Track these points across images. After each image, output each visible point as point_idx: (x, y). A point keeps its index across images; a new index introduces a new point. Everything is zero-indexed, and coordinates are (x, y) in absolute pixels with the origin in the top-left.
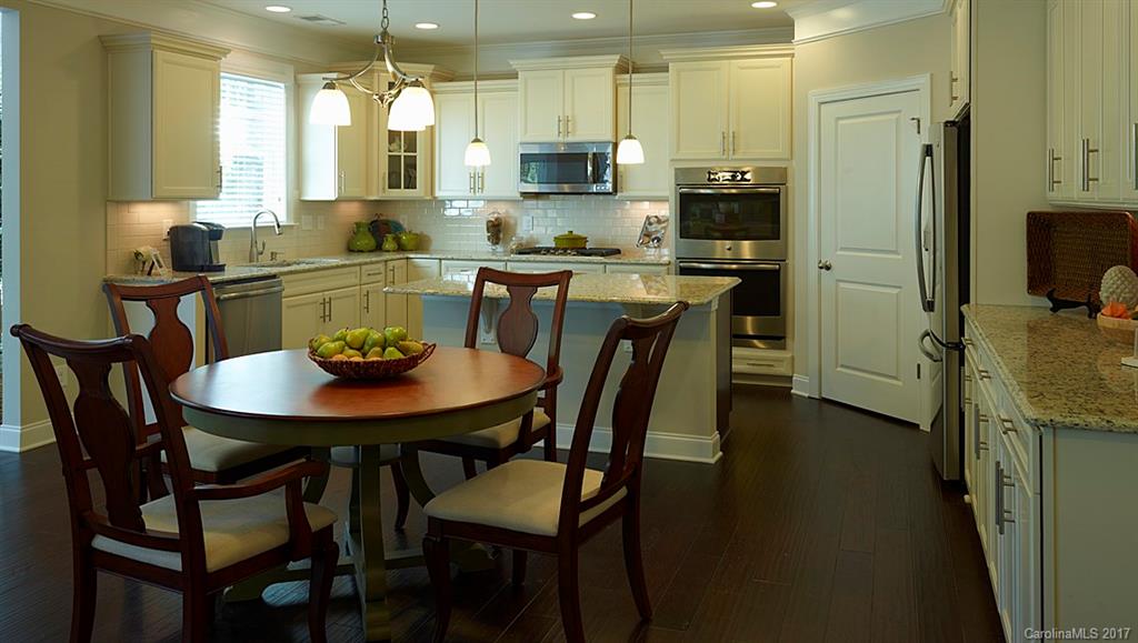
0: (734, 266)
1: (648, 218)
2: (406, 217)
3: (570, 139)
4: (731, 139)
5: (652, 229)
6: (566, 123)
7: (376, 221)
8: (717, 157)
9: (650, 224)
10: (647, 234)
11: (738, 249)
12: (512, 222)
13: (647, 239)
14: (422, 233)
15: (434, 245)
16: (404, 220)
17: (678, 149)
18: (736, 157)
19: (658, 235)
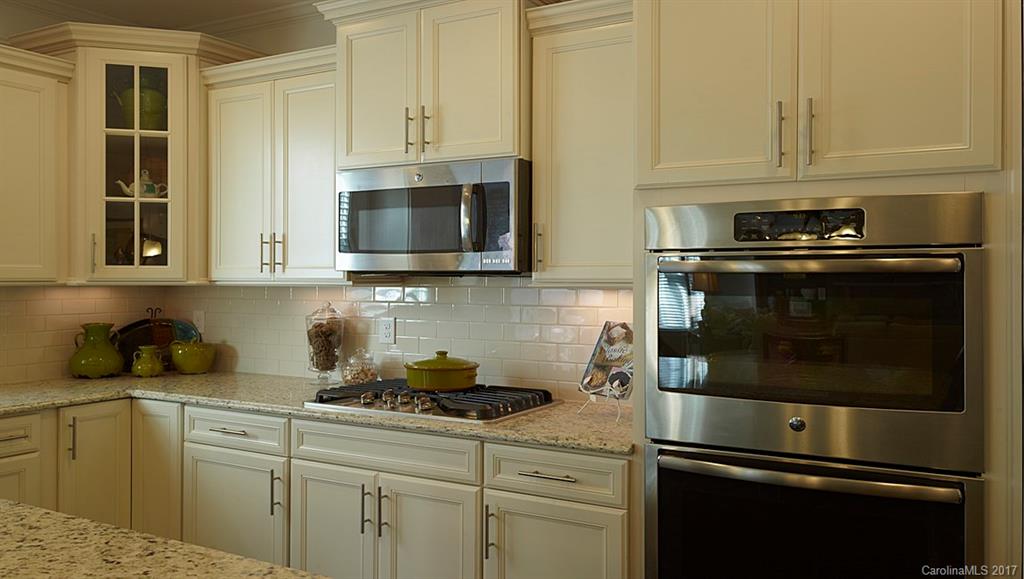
0: (813, 480)
1: (608, 327)
2: (202, 312)
3: (430, 155)
4: (802, 123)
5: (614, 352)
6: (421, 123)
7: (147, 321)
8: (762, 174)
9: (611, 341)
10: (601, 364)
11: (822, 430)
12: (360, 326)
13: (600, 375)
14: (224, 342)
15: (243, 364)
16: (200, 319)
17: (657, 159)
18: (813, 171)
19: (625, 369)
